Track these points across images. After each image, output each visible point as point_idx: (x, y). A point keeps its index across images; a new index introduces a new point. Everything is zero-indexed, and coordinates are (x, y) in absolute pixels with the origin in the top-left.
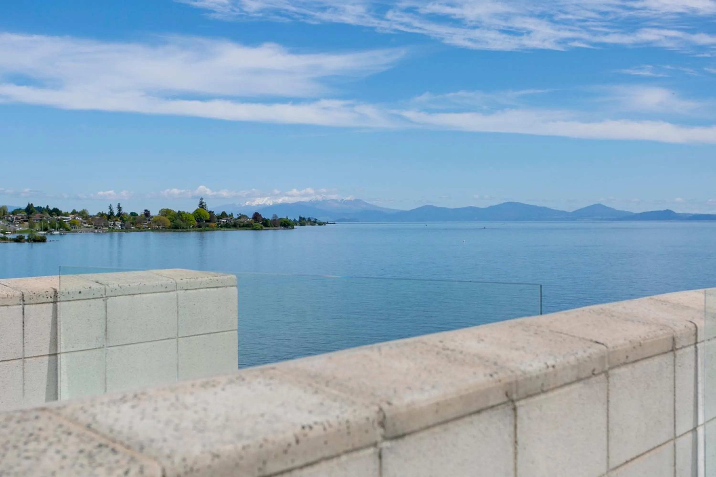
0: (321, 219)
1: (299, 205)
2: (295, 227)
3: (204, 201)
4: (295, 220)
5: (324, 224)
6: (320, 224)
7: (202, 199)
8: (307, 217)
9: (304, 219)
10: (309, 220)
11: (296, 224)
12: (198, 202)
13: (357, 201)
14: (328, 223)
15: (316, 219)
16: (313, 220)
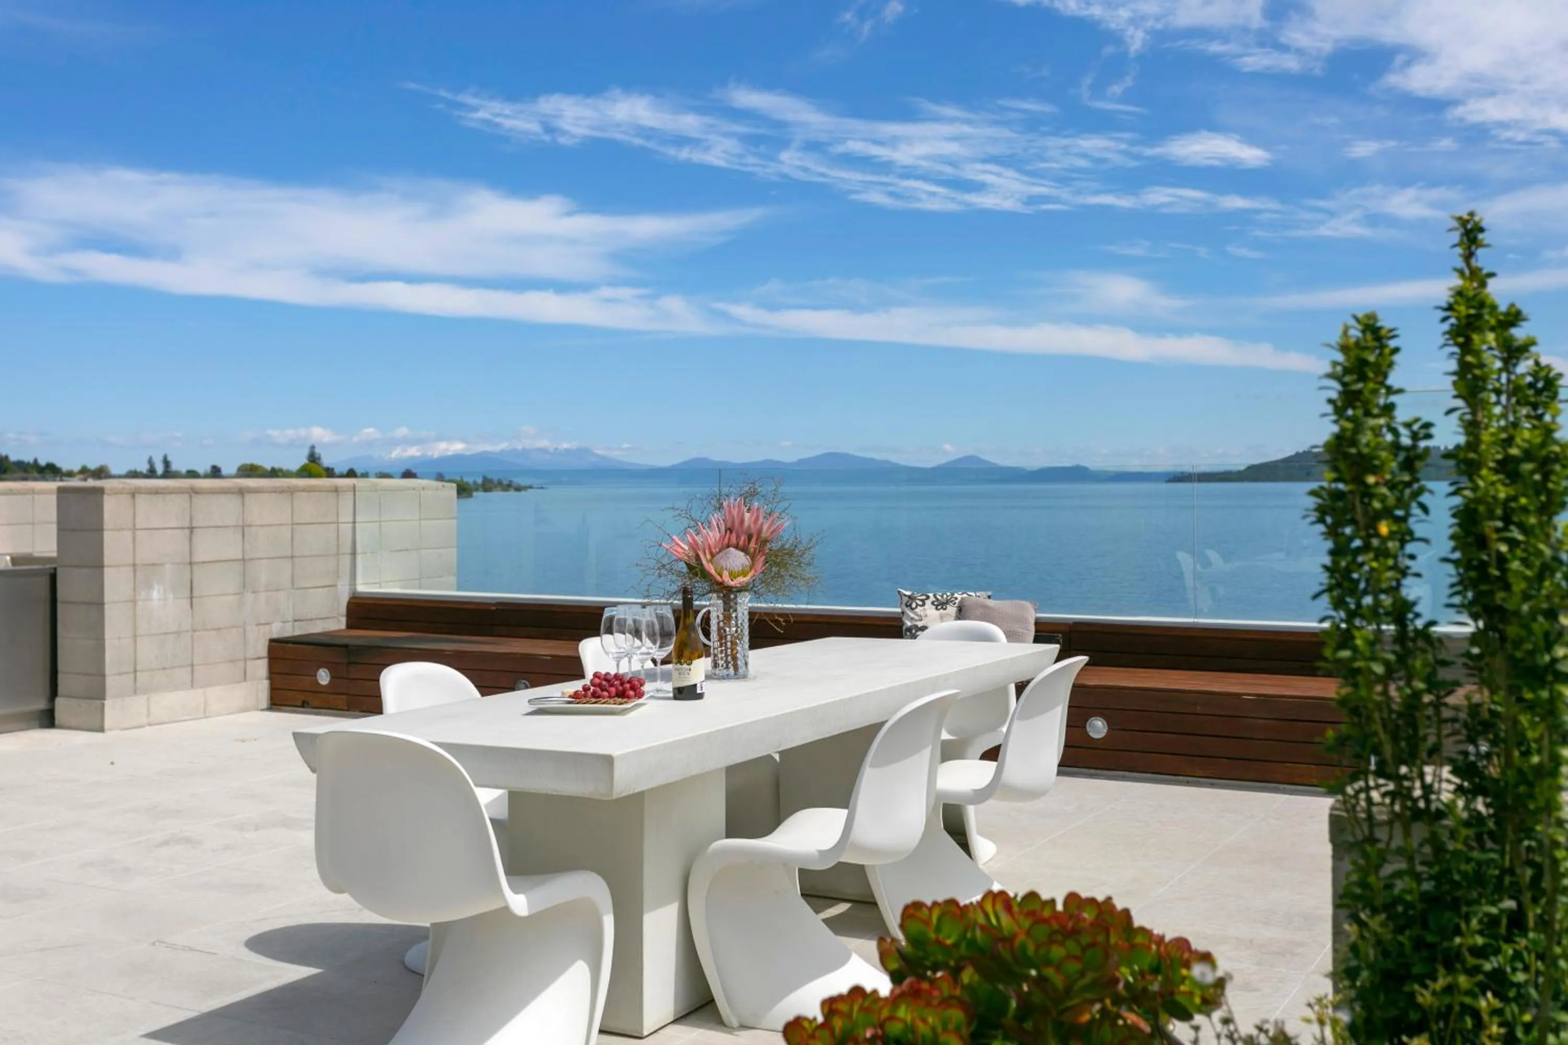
0: (519, 481)
1: (485, 457)
2: (475, 494)
3: (317, 450)
4: (475, 482)
5: (526, 488)
6: (518, 489)
7: (313, 447)
8: (495, 478)
9: (491, 481)
10: (500, 483)
11: (477, 490)
12: (306, 452)
13: (581, 452)
14: (531, 487)
15: (510, 481)
16: (505, 482)
